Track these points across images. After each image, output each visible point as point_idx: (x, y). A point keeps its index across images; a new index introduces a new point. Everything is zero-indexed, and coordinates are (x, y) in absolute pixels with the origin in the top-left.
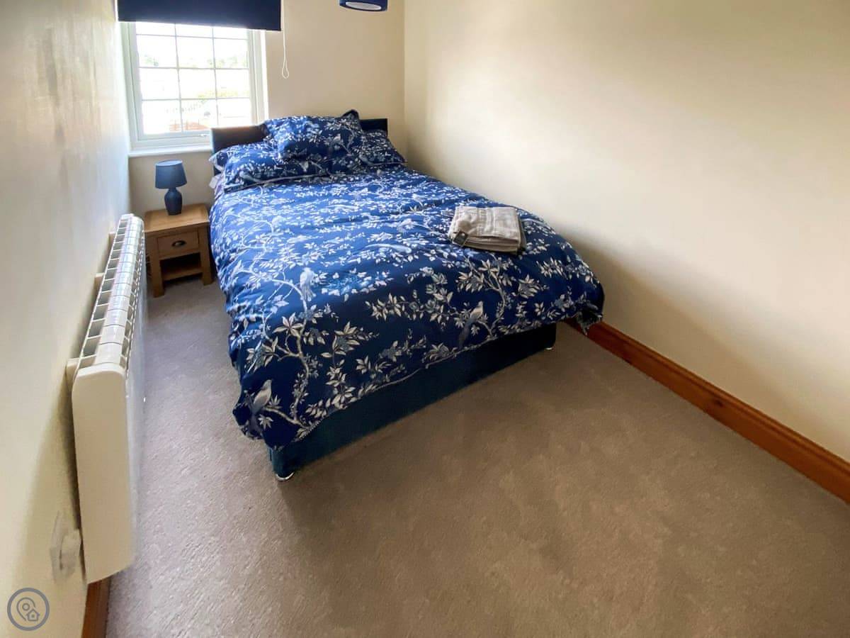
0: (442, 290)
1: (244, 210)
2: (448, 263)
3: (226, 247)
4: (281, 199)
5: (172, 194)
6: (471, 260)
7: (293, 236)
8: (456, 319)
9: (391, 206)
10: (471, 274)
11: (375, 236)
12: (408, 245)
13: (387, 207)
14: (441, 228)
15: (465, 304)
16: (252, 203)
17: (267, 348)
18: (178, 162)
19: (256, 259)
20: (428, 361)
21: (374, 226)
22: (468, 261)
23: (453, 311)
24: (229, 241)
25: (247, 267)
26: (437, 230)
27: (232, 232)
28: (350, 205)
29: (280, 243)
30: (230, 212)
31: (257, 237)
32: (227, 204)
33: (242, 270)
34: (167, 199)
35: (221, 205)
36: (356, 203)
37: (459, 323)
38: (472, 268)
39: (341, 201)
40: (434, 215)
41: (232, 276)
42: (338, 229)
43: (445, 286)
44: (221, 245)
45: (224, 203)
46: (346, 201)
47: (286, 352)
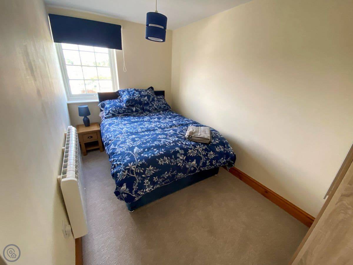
0: (182, 156)
1: (113, 125)
2: (185, 146)
3: (107, 139)
4: (126, 122)
5: (85, 119)
6: (193, 145)
7: (130, 136)
8: (186, 165)
9: (165, 125)
10: (192, 150)
11: (160, 136)
12: (171, 139)
13: (164, 126)
14: (183, 134)
15: (190, 160)
16: (115, 123)
17: (124, 173)
18: (87, 106)
19: (118, 143)
20: (177, 178)
21: (160, 133)
22: (191, 146)
23: (186, 162)
24: (108, 137)
25: (115, 146)
26: (181, 134)
27: (109, 133)
28: (151, 124)
29: (126, 138)
30: (107, 126)
31: (118, 135)
32: (106, 123)
33: (113, 147)
34: (84, 120)
35: (104, 123)
36: (153, 124)
37: (187, 166)
38: (193, 148)
39: (148, 123)
40: (181, 129)
41: (110, 149)
42: (147, 133)
43: (183, 154)
44: (105, 138)
45: (105, 123)
46: (149, 123)
47: (130, 175)
